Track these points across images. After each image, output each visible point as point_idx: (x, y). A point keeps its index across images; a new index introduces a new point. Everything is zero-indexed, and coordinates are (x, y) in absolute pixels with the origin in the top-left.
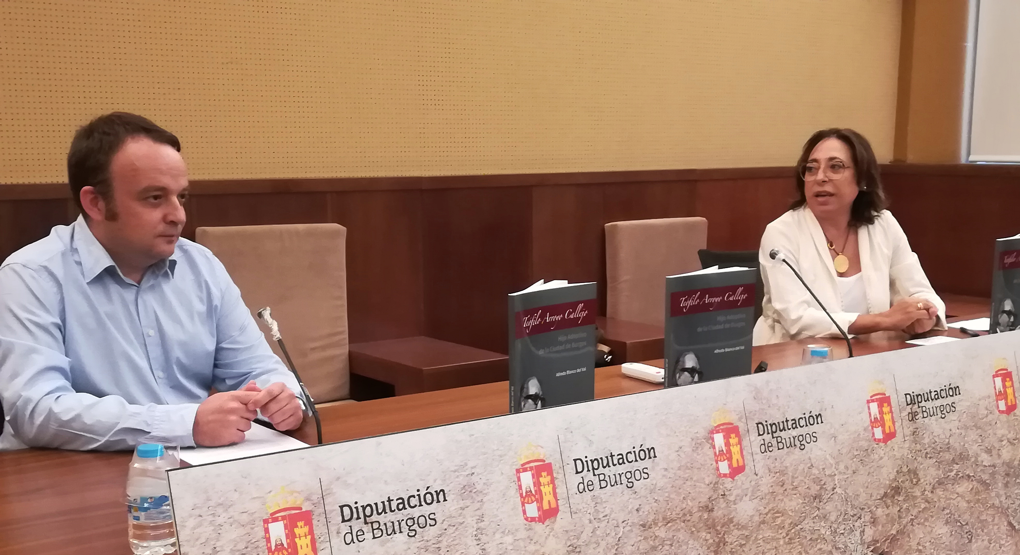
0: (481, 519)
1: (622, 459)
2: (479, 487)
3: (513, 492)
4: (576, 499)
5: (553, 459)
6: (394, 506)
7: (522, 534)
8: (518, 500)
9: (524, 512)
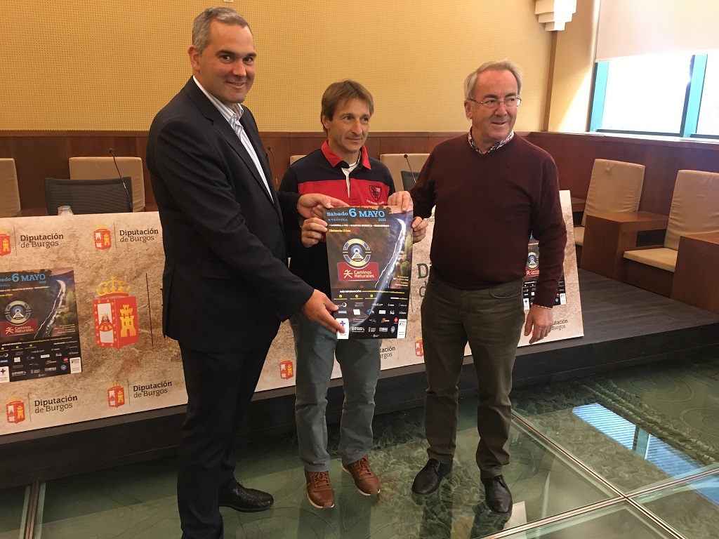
0: (77, 245)
1: (142, 233)
2: (77, 236)
3: (92, 238)
4: (119, 244)
5: (111, 230)
6: (42, 238)
7: (94, 252)
8: (94, 242)
9: (96, 245)
